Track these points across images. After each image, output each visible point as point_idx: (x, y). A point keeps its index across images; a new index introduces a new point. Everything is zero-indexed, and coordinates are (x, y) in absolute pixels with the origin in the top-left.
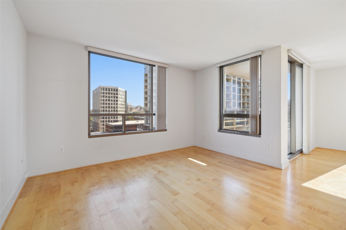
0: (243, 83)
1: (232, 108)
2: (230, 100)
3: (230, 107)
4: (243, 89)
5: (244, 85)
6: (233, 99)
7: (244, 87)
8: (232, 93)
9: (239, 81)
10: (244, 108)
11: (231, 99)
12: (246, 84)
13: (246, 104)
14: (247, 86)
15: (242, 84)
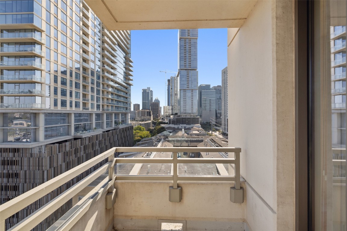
0: (103, 84)
1: (90, 110)
2: (87, 101)
3: (88, 109)
4: (102, 91)
5: (103, 86)
6: (91, 100)
7: (103, 88)
8: (90, 93)
9: (98, 81)
10: (103, 110)
11: (89, 99)
12: (106, 86)
13: (106, 106)
14: (107, 88)
15: (101, 86)
